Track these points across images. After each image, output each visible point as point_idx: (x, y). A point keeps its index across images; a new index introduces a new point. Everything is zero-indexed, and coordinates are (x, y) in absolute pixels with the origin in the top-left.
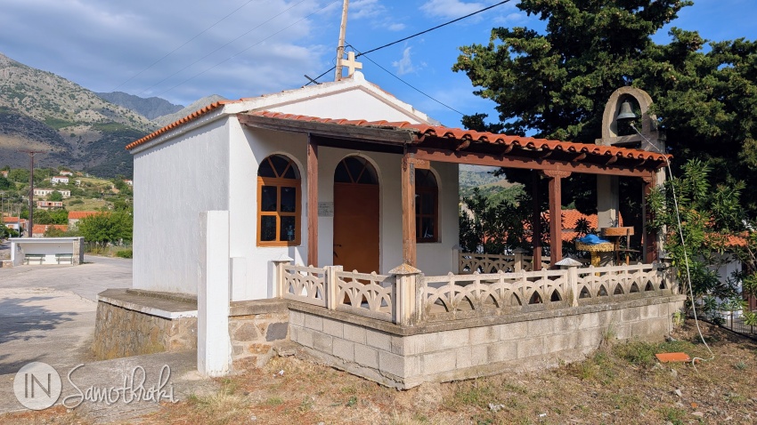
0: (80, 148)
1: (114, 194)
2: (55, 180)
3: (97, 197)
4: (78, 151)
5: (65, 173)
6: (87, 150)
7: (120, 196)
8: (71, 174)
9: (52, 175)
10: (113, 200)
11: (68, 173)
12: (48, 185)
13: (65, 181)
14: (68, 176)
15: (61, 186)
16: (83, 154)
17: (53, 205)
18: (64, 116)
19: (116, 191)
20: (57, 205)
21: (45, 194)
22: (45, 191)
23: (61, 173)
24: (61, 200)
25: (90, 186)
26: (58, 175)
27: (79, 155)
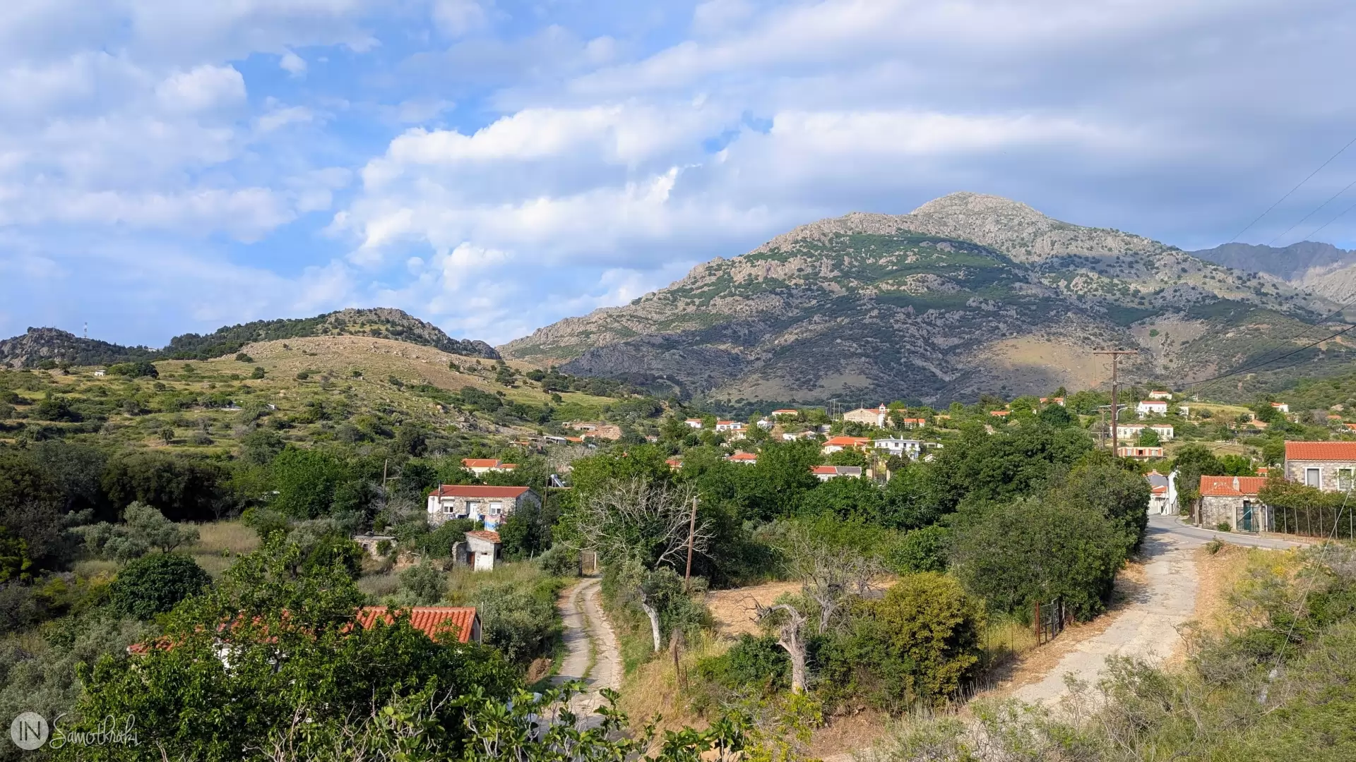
0: (1167, 355)
1: (1257, 432)
2: (1143, 408)
3: (1227, 438)
4: (1162, 361)
5: (1157, 395)
6: (1180, 356)
7: (1271, 434)
8: (1170, 397)
9: (1137, 400)
10: (1258, 444)
11: (1164, 395)
12: (1132, 418)
13: (1161, 408)
14: (1164, 400)
15: (1153, 418)
16: (1173, 366)
17: (1147, 454)
18: (1137, 300)
19: (1261, 426)
20: (1153, 454)
21: (1128, 435)
22: (1128, 430)
23: (1152, 395)
24: (1159, 445)
25: (1204, 417)
26: (1147, 399)
27: (1166, 368)
